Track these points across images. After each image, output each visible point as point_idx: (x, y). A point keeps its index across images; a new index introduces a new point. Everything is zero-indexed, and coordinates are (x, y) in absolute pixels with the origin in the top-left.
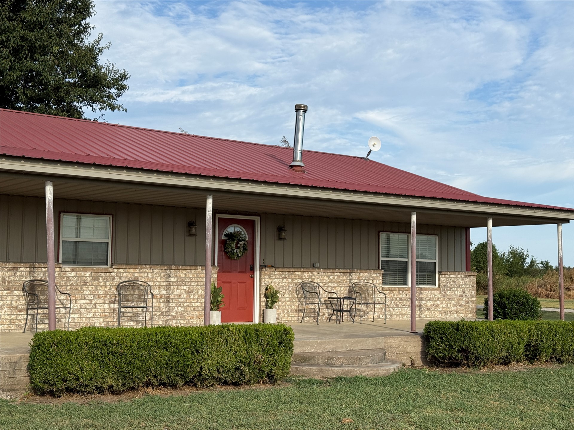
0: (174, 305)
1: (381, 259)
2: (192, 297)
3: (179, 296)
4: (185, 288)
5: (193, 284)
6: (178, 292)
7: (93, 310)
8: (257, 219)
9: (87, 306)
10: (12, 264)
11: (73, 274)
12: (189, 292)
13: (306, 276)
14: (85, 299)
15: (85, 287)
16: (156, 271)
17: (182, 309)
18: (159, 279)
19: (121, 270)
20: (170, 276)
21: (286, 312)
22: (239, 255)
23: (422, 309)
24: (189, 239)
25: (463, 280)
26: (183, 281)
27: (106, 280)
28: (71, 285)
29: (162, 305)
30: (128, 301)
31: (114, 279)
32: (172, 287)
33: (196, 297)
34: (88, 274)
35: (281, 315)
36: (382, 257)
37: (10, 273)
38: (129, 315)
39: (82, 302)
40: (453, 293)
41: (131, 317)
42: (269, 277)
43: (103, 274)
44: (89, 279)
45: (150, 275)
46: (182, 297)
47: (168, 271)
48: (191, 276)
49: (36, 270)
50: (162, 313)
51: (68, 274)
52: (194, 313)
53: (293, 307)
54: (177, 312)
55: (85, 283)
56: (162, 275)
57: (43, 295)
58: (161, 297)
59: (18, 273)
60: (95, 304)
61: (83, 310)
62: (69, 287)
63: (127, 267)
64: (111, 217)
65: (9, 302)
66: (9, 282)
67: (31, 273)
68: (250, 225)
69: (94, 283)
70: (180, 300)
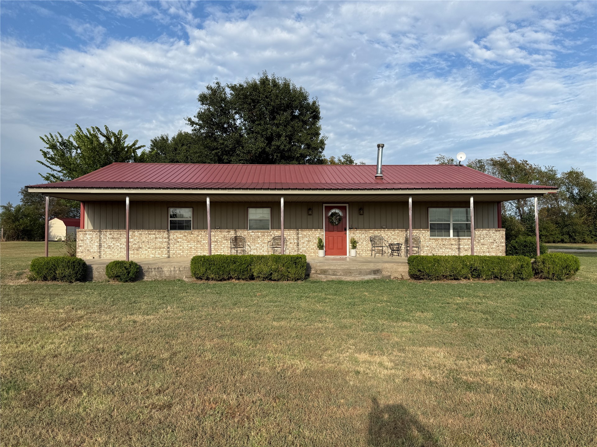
0: (301, 247)
1: (429, 223)
2: (310, 243)
3: (304, 243)
4: (306, 239)
5: (311, 237)
6: (303, 241)
7: (263, 249)
8: (347, 205)
9: (260, 247)
10: (227, 230)
11: (253, 234)
12: (309, 241)
13: (377, 233)
14: (259, 244)
15: (258, 239)
16: (292, 232)
17: (305, 249)
18: (293, 235)
19: (275, 232)
20: (298, 234)
21: (364, 251)
22: (337, 223)
23: (461, 250)
24: (309, 216)
25: (494, 233)
26: (305, 236)
27: (268, 236)
28: (253, 238)
29: (295, 247)
30: (278, 245)
31: (271, 235)
32: (300, 239)
33: (313, 243)
34: (260, 234)
35: (361, 252)
36: (430, 221)
37: (227, 233)
38: (279, 251)
39: (257, 245)
40: (486, 241)
41: (280, 252)
42: (354, 234)
43: (266, 233)
44: (260, 236)
45: (288, 233)
46: (305, 243)
47: (298, 232)
48: (309, 234)
49: (237, 232)
50: (295, 251)
51: (251, 234)
52: (312, 251)
53: (369, 248)
54: (303, 250)
55: (259, 237)
56: (294, 234)
57: (241, 242)
58: (294, 243)
59: (230, 234)
60: (263, 246)
61: (258, 249)
62: (252, 239)
63: (277, 230)
64: (270, 208)
65: (227, 245)
66: (227, 237)
67: (236, 233)
68: (343, 209)
69: (262, 237)
70: (304, 245)
